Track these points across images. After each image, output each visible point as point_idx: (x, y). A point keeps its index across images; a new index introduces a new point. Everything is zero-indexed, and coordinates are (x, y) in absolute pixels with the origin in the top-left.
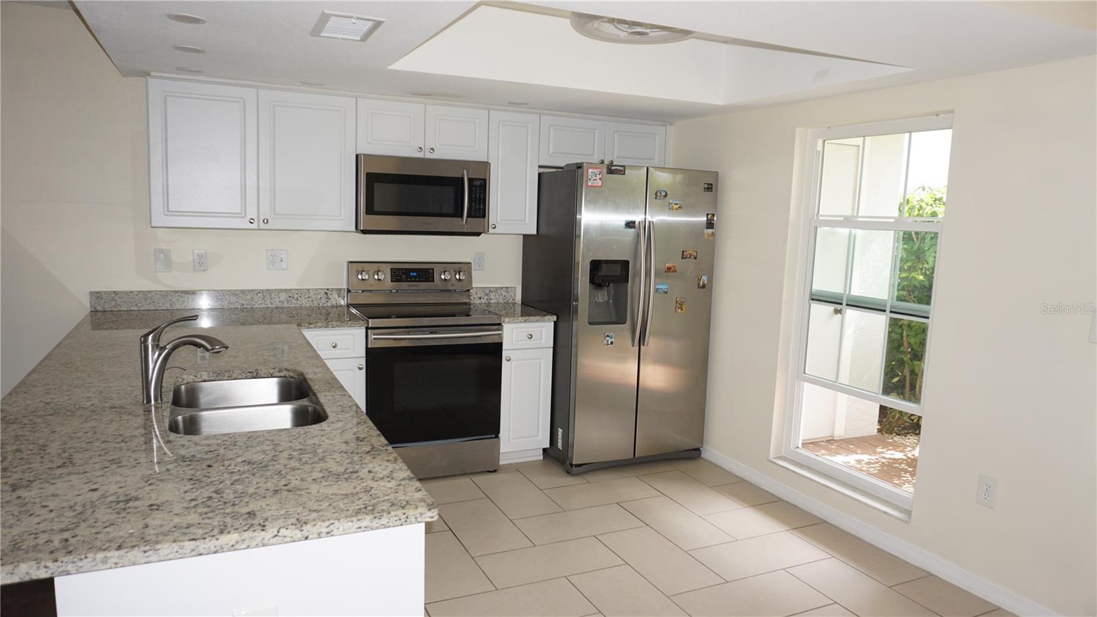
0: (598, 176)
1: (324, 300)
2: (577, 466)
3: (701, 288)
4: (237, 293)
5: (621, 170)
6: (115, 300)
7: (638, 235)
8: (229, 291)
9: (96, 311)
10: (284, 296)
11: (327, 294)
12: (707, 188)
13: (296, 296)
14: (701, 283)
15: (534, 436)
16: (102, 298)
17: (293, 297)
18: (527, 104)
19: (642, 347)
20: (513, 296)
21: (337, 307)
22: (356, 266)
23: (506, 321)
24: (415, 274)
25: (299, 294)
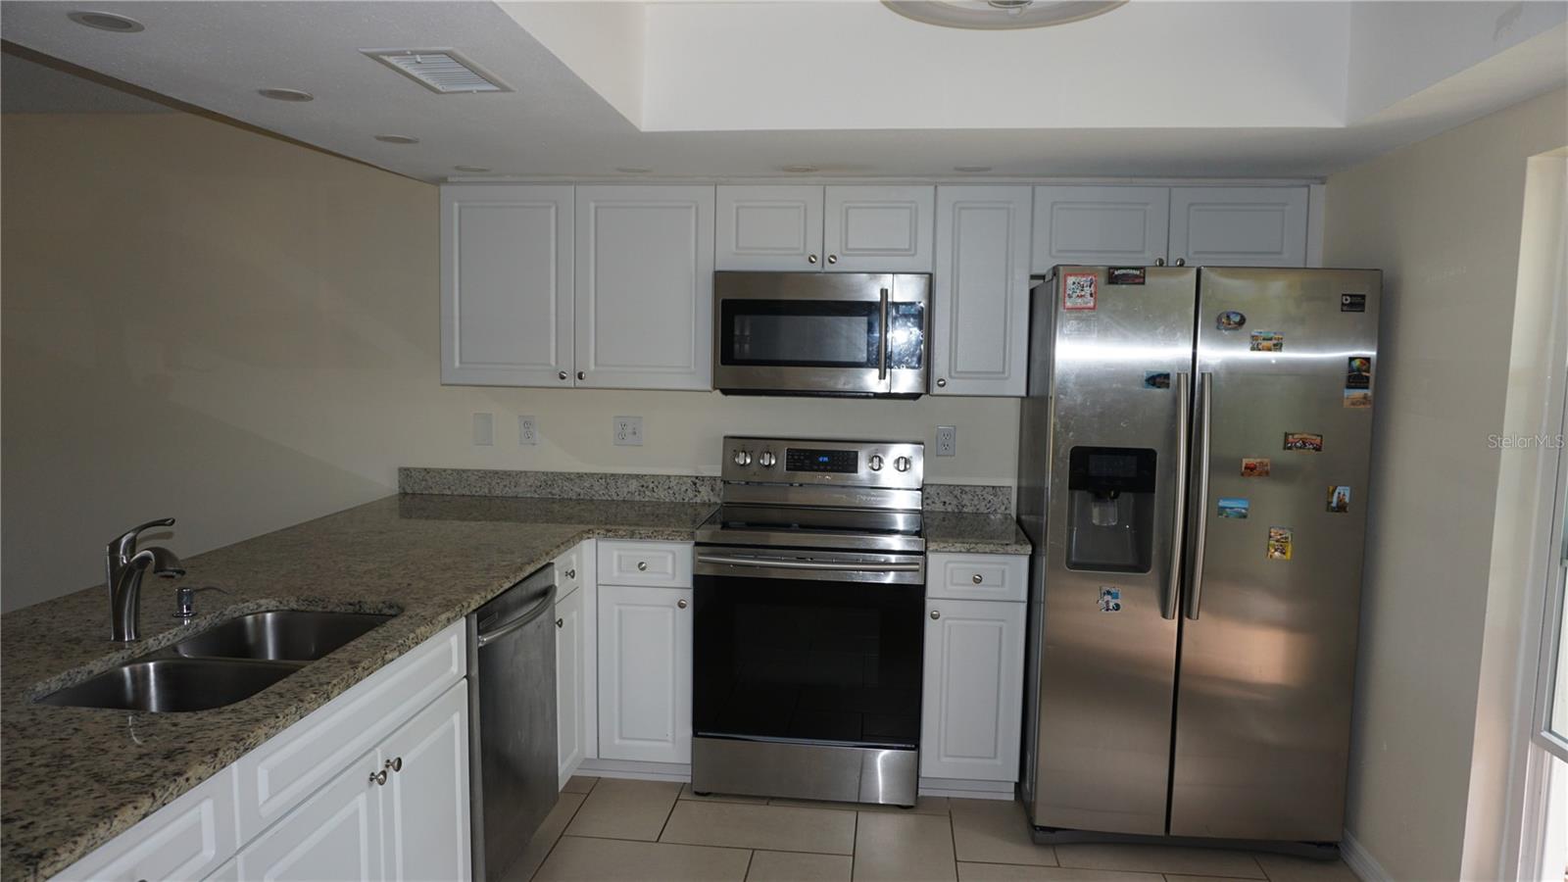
0: (1087, 290)
1: (690, 494)
2: (1044, 829)
3: (1333, 510)
4: (572, 476)
5: (1136, 276)
6: (426, 480)
7: (1176, 401)
8: (561, 474)
9: (406, 494)
10: (634, 485)
11: (695, 484)
12: (1351, 305)
13: (651, 485)
14: (1335, 500)
15: (989, 758)
16: (411, 477)
17: (647, 487)
18: (989, 169)
19: (1186, 621)
20: (1006, 502)
21: (709, 506)
22: (736, 443)
23: (931, 549)
24: (826, 459)
25: (656, 483)
